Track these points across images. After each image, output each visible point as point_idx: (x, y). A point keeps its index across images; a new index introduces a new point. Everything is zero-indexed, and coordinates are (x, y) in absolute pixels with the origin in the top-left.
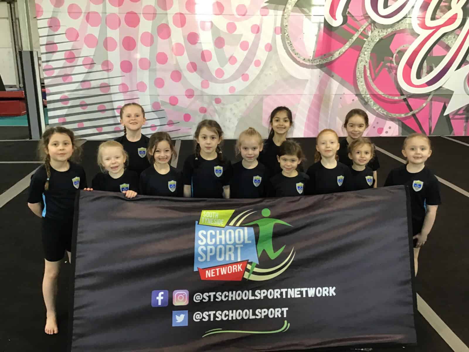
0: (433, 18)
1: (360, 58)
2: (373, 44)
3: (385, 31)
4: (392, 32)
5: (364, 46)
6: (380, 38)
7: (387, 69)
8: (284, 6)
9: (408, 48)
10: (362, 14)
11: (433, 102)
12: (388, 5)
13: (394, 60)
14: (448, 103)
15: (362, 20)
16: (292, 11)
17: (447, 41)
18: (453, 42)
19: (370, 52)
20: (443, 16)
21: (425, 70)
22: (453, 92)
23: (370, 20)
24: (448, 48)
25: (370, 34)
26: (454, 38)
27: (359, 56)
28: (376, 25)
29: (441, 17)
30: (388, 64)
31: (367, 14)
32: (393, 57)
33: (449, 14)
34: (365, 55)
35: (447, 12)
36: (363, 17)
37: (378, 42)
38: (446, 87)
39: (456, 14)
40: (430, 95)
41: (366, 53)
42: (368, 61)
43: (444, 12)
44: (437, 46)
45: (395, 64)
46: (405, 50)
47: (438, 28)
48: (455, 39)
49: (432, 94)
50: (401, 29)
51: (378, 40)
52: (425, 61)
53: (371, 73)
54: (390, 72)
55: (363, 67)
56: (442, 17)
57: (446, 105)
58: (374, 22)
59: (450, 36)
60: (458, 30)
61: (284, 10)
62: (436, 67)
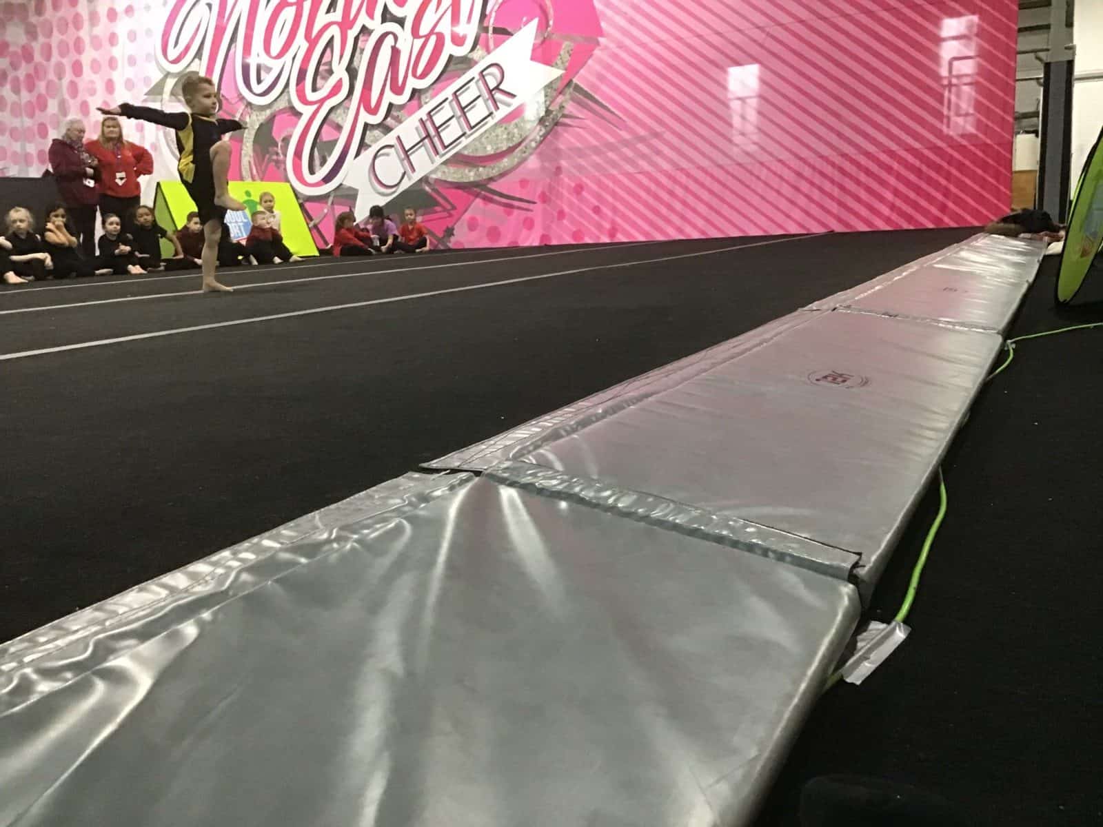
0: (314, 89)
1: (243, 152)
2: (253, 132)
3: (263, 113)
4: (271, 114)
5: (245, 135)
6: (260, 123)
7: (274, 164)
8: (159, 97)
9: (293, 132)
10: (236, 95)
11: (336, 207)
12: (262, 78)
13: (280, 151)
14: (354, 207)
15: (236, 103)
16: (170, 101)
17: (337, 117)
18: (344, 118)
19: (252, 143)
20: (324, 84)
21: (317, 162)
22: (356, 191)
23: (245, 102)
24: (339, 128)
25: (248, 119)
26: (344, 112)
27: (241, 149)
28: (253, 106)
29: (323, 86)
30: (275, 157)
31: (241, 94)
32: (277, 146)
33: (332, 81)
34: (247, 147)
35: (328, 78)
36: (237, 99)
37: (259, 128)
38: (347, 183)
39: (341, 79)
40: (329, 196)
41: (248, 144)
42: (252, 155)
43: (325, 79)
44: (325, 126)
45: (282, 157)
46: (290, 136)
47: (322, 102)
48: (344, 115)
49: (332, 195)
50: (281, 108)
51: (257, 127)
52: (316, 149)
53: (257, 172)
54: (278, 168)
55: (248, 163)
56: (325, 86)
57: (353, 209)
58: (249, 104)
59: (339, 111)
60: (346, 101)
61: (161, 101)
62: (330, 154)
